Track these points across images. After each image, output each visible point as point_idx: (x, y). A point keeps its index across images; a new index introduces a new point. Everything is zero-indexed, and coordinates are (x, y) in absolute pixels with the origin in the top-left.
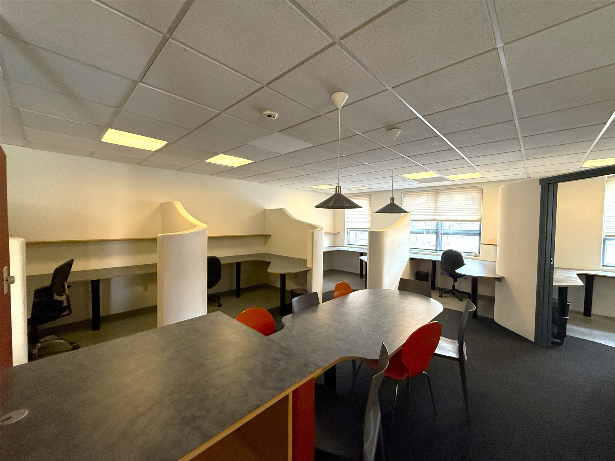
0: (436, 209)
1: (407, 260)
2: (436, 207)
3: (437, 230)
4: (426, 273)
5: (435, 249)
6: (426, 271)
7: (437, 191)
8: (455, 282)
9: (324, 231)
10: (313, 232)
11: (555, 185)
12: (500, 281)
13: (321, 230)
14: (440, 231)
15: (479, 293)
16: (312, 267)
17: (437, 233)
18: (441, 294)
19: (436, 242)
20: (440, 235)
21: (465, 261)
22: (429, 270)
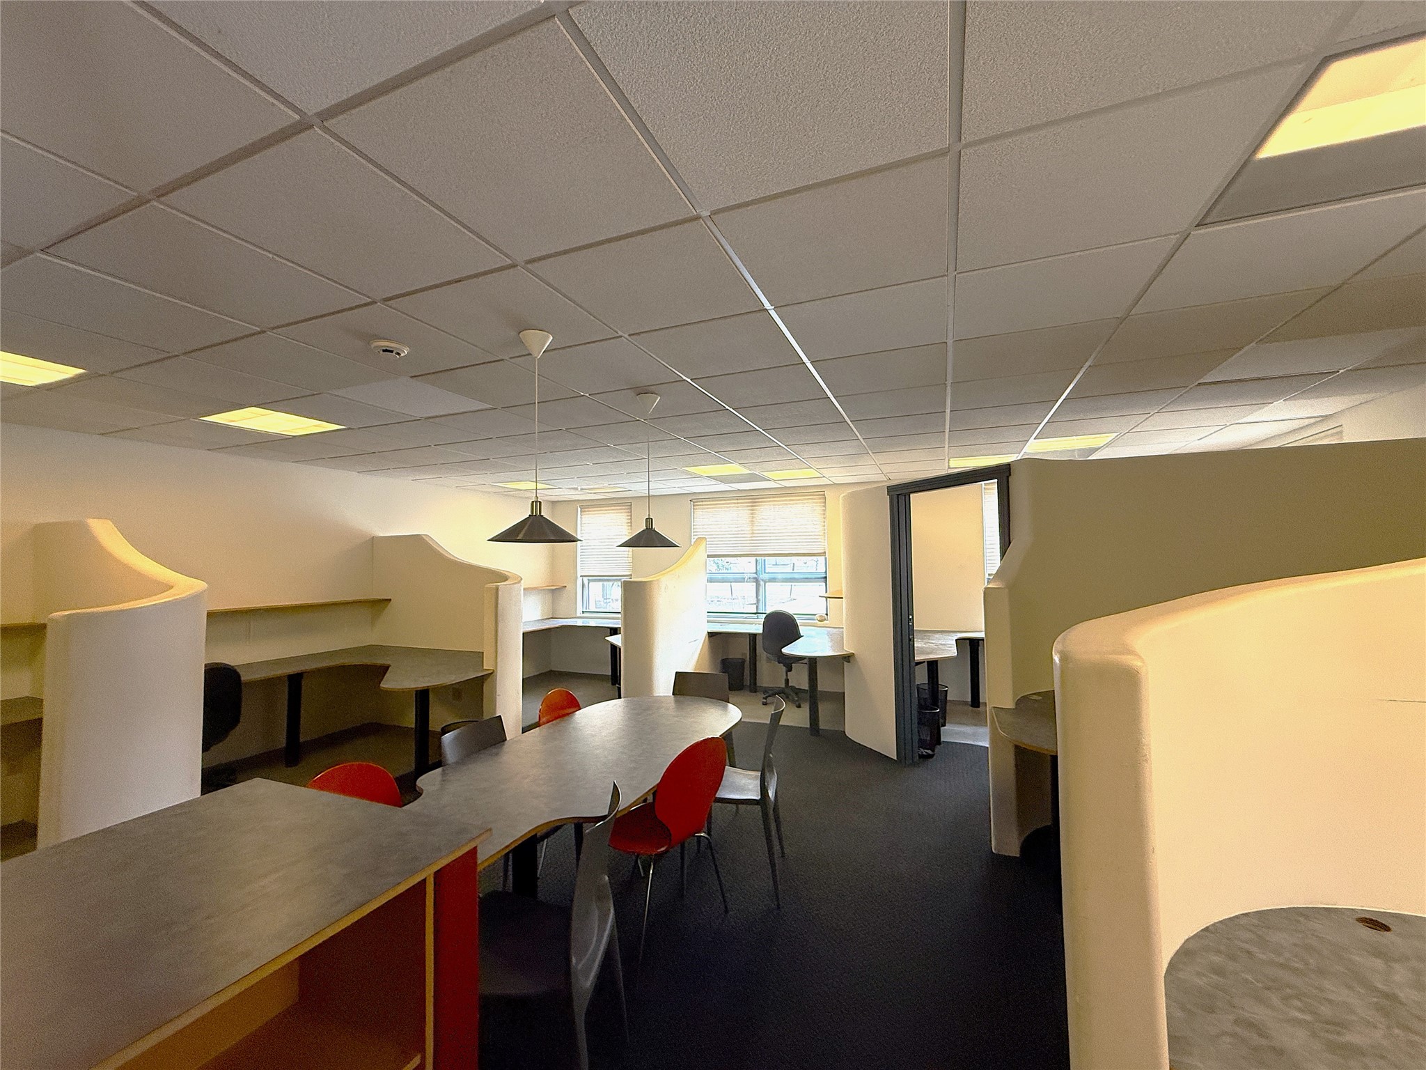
0: (753, 533)
1: (702, 637)
2: (753, 530)
3: (756, 573)
4: (740, 661)
5: (755, 612)
6: (741, 657)
7: (754, 499)
8: (789, 673)
9: (523, 585)
10: (497, 589)
11: (907, 497)
12: (849, 662)
13: (516, 583)
14: (763, 576)
15: (819, 689)
16: (496, 669)
17: (757, 581)
18: (765, 698)
19: (757, 597)
20: (762, 583)
21: (802, 630)
22: (743, 654)
